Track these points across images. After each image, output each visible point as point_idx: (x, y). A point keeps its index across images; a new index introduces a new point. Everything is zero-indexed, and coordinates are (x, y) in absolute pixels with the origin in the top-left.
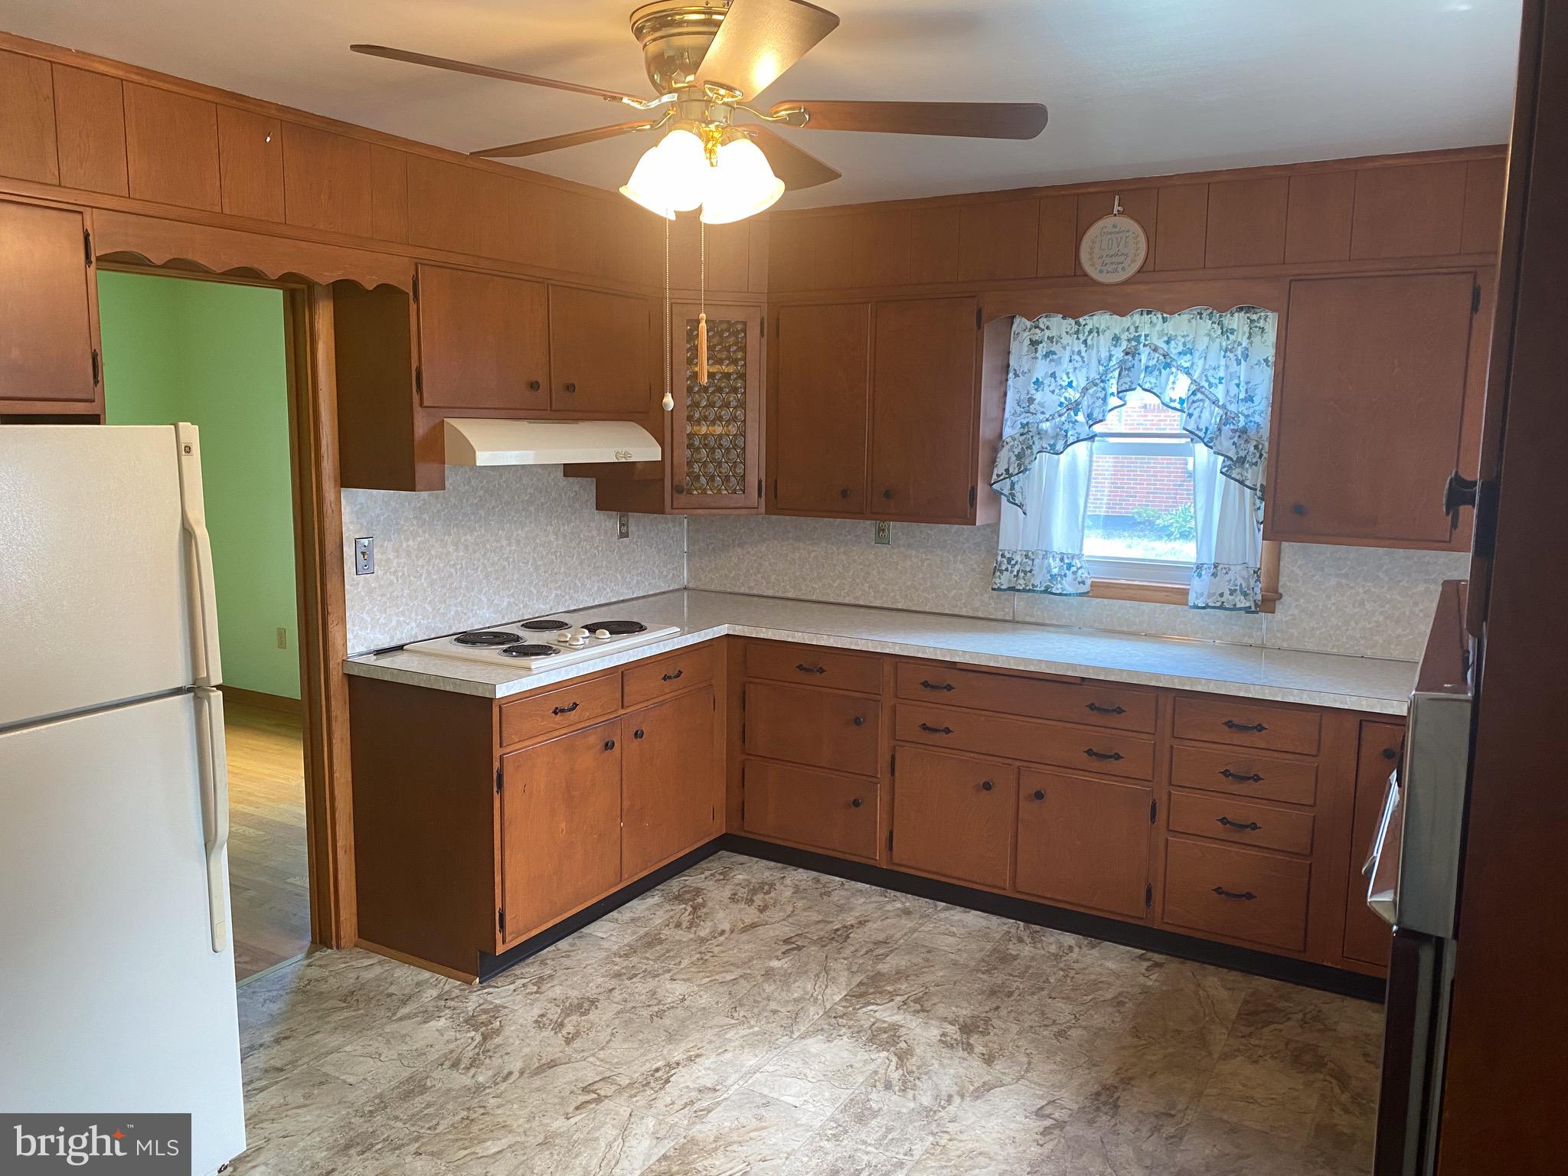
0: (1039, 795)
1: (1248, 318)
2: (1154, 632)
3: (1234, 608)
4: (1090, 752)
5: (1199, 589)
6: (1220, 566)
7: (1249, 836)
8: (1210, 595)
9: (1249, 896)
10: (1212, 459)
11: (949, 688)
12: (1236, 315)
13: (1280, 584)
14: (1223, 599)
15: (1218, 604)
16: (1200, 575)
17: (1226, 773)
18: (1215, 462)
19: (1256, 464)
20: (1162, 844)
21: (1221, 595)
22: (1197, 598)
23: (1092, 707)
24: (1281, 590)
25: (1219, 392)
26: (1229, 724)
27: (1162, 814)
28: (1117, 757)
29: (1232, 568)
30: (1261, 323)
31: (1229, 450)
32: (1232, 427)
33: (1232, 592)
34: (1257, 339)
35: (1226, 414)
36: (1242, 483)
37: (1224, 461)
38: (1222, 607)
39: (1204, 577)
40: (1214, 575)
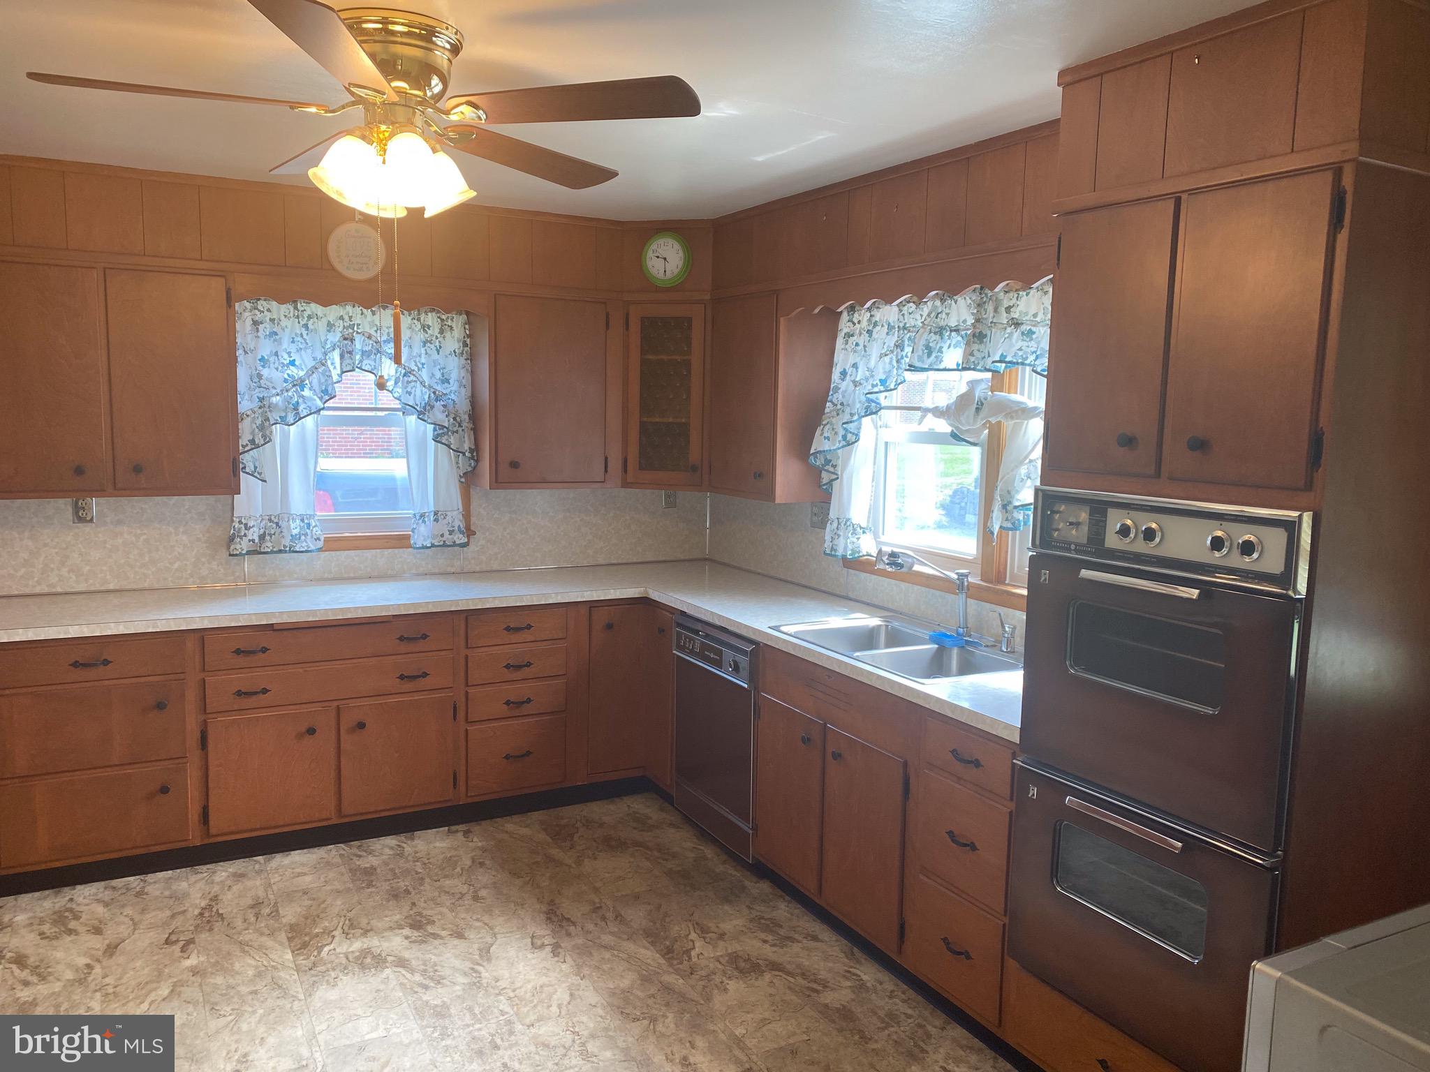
0: (361, 726)
1: (439, 317)
2: (376, 574)
3: (454, 544)
4: (402, 677)
5: (423, 534)
6: (440, 513)
7: (526, 709)
8: (434, 537)
9: (529, 753)
10: (422, 428)
11: (264, 650)
12: (429, 314)
13: (472, 523)
14: (444, 539)
15: (442, 543)
16: (424, 522)
17: (508, 667)
18: (425, 432)
19: (457, 432)
20: (462, 736)
21: (442, 535)
22: (425, 540)
23: (401, 639)
24: (472, 528)
25: (424, 375)
26: (508, 629)
27: (461, 714)
28: (425, 675)
29: (449, 513)
30: (449, 323)
31: (444, 421)
32: (442, 403)
33: (451, 532)
34: (448, 334)
35: (434, 393)
36: (449, 446)
37: (435, 430)
38: (445, 545)
39: (428, 523)
40: (436, 520)
